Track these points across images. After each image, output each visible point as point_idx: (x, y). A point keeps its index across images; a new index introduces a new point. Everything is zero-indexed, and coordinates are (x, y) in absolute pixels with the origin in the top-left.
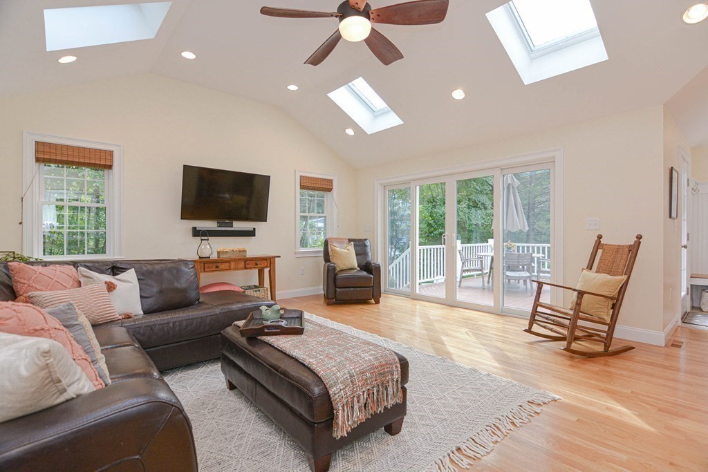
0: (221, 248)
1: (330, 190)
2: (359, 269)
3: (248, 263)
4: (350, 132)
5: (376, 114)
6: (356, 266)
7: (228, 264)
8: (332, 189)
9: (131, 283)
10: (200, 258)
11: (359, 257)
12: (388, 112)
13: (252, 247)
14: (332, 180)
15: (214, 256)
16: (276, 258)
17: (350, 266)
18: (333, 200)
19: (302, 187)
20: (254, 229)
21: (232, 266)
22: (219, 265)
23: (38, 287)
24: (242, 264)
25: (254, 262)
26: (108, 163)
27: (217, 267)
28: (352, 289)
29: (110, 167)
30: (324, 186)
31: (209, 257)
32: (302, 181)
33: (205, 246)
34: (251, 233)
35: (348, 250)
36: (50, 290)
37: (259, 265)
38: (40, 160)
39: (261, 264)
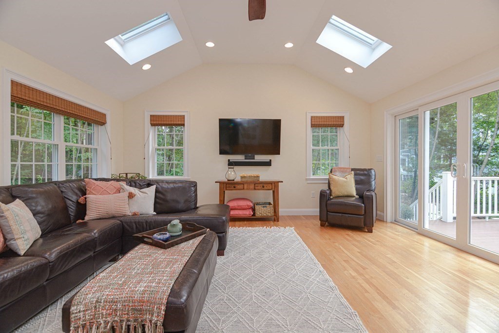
0: (243, 174)
1: (342, 126)
2: (357, 197)
3: (258, 184)
4: (349, 70)
5: (373, 47)
6: (354, 193)
7: (242, 186)
8: (343, 124)
9: (147, 194)
10: (228, 180)
11: (358, 186)
12: (380, 44)
13: (264, 174)
14: (343, 117)
16: (279, 183)
17: (349, 194)
18: (345, 135)
19: (313, 126)
20: (271, 160)
21: (245, 187)
22: (236, 185)
23: (94, 192)
24: (252, 186)
25: (261, 185)
26: (182, 123)
27: (234, 187)
28: (340, 214)
29: (183, 125)
30: (337, 123)
31: (234, 180)
32: (313, 120)
33: (231, 172)
34: (268, 164)
35: (346, 178)
36: (100, 194)
37: (265, 188)
38: (152, 125)
39: (266, 187)
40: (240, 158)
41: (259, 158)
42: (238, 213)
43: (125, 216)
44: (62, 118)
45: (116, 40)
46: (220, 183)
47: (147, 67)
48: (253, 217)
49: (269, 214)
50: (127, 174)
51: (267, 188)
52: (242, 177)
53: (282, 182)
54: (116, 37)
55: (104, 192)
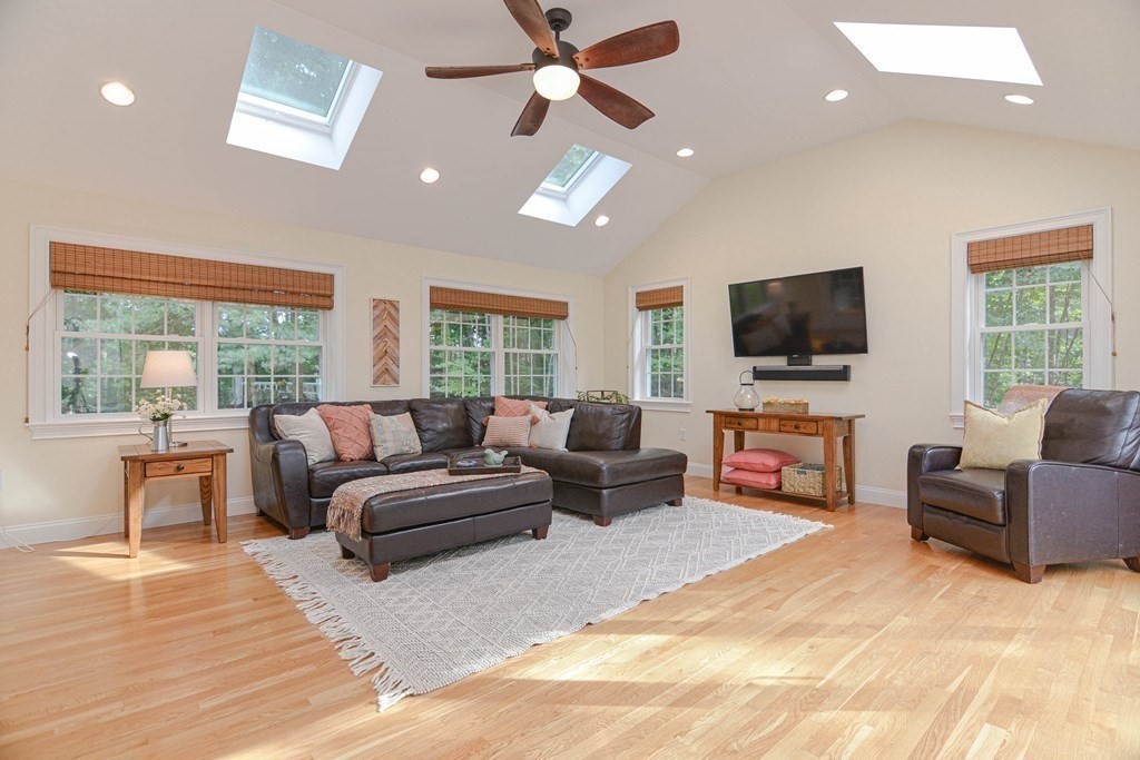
0: (772, 398)
1: (1087, 255)
7: (754, 421)
10: (738, 409)
13: (820, 399)
15: (759, 410)
19: (975, 268)
20: (848, 367)
21: (761, 426)
22: (742, 420)
24: (774, 424)
25: (794, 423)
27: (739, 424)
29: (682, 304)
31: (752, 410)
34: (842, 375)
37: (802, 430)
38: (641, 309)
39: (805, 428)
40: (779, 362)
41: (821, 362)
42: (744, 478)
43: (519, 446)
44: (501, 318)
45: (541, 194)
46: (715, 413)
47: (602, 221)
48: (776, 492)
49: (812, 491)
50: (603, 392)
51: (805, 431)
52: (768, 404)
53: (864, 416)
54: (539, 189)
55: (511, 414)
